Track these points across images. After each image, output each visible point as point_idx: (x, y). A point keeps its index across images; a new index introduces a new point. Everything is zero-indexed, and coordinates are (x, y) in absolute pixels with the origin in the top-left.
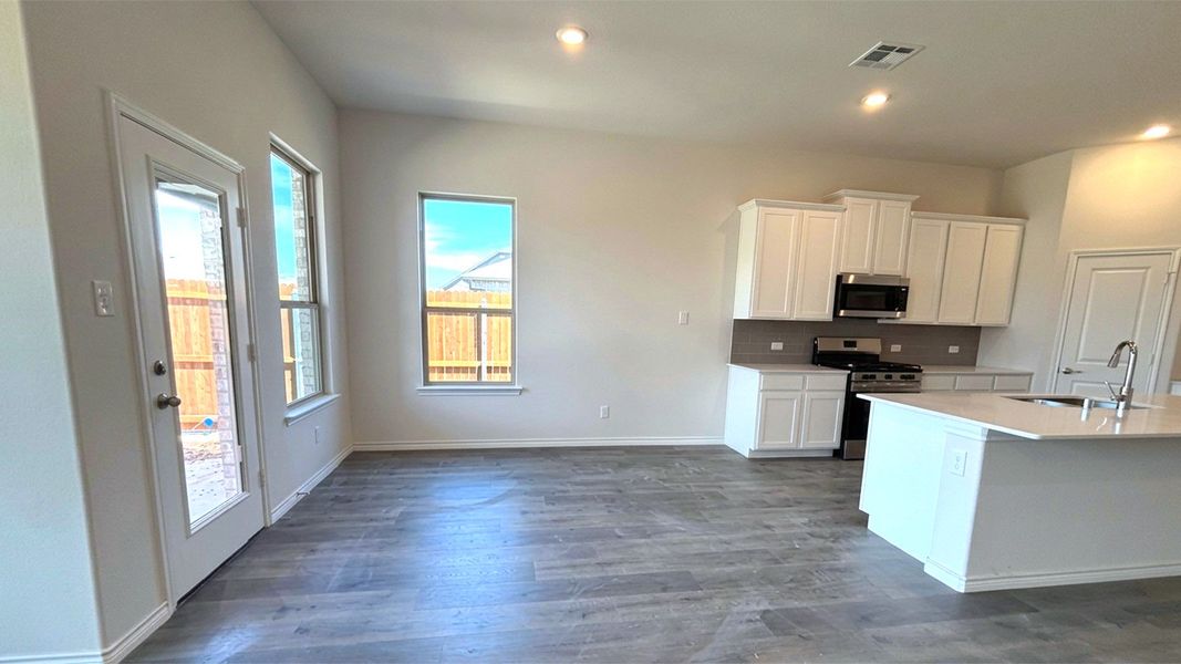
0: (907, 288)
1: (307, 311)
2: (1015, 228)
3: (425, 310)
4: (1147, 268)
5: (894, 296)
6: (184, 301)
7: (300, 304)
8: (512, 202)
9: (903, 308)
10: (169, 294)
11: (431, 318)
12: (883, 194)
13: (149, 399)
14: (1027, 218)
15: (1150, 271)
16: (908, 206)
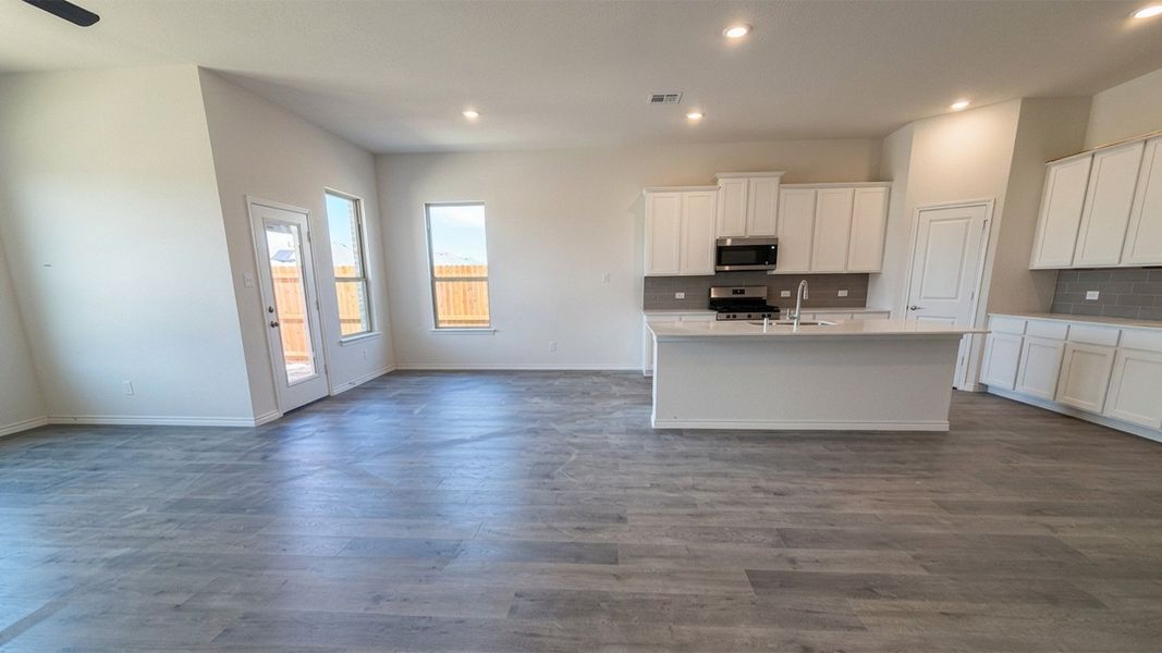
0: (776, 246)
1: (360, 283)
2: (882, 189)
3: (434, 280)
4: (969, 218)
5: (766, 253)
6: (284, 280)
7: (356, 279)
8: (483, 204)
9: (774, 262)
10: (274, 276)
11: (437, 284)
12: (750, 174)
13: (268, 323)
14: (891, 180)
15: (971, 221)
16: (777, 180)
